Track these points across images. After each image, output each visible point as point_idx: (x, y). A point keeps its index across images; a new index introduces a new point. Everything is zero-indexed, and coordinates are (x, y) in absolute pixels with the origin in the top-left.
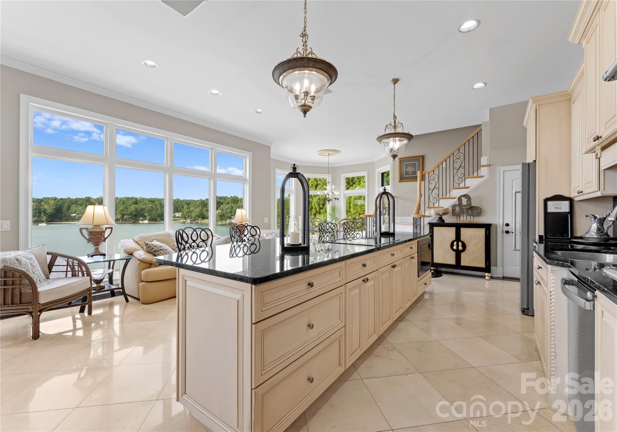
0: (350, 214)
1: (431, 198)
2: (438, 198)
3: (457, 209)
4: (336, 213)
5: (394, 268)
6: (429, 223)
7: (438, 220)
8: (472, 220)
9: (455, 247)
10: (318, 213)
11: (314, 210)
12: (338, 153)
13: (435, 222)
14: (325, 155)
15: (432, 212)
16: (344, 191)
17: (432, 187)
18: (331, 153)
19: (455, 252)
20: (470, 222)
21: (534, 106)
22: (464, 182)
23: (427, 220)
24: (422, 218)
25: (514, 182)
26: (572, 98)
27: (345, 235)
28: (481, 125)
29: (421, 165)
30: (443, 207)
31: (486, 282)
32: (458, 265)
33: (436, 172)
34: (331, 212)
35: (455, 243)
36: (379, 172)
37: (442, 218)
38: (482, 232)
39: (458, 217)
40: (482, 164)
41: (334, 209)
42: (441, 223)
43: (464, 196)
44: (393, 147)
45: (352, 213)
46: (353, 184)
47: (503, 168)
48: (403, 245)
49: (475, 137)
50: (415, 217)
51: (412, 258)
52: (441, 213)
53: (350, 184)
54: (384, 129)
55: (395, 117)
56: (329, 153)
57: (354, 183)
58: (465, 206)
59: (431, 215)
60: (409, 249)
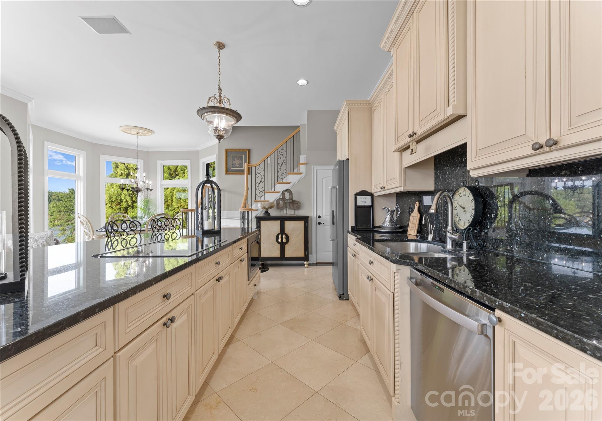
0: (172, 208)
1: (258, 191)
2: (264, 192)
3: (281, 203)
4: (150, 207)
5: (219, 282)
6: (256, 217)
7: (264, 214)
8: (293, 213)
9: (280, 240)
10: (130, 207)
11: (125, 204)
12: (152, 133)
13: (262, 216)
14: (132, 133)
15: (259, 205)
16: (161, 181)
17: (258, 180)
18: (140, 131)
19: (280, 245)
20: (291, 215)
21: (347, 109)
22: (286, 178)
23: (254, 214)
24: (250, 212)
25: (324, 180)
26: (372, 108)
27: (155, 236)
28: (300, 126)
29: (248, 158)
30: (268, 201)
31: (305, 270)
32: (282, 257)
33: (262, 165)
34: (143, 206)
35: (280, 236)
36: (204, 163)
37: (268, 212)
38: (301, 224)
39: (282, 210)
40: (301, 162)
41: (147, 202)
42: (267, 217)
43: (287, 190)
44: (218, 126)
45: (175, 207)
46: (175, 176)
47: (317, 167)
48: (231, 247)
49: (295, 136)
50: (243, 211)
51: (242, 261)
52: (267, 207)
53: (172, 176)
54: (207, 101)
55: (220, 89)
56: (139, 131)
57: (177, 175)
58: (287, 200)
59: (258, 209)
60: (238, 250)
